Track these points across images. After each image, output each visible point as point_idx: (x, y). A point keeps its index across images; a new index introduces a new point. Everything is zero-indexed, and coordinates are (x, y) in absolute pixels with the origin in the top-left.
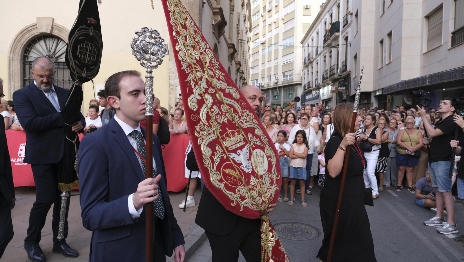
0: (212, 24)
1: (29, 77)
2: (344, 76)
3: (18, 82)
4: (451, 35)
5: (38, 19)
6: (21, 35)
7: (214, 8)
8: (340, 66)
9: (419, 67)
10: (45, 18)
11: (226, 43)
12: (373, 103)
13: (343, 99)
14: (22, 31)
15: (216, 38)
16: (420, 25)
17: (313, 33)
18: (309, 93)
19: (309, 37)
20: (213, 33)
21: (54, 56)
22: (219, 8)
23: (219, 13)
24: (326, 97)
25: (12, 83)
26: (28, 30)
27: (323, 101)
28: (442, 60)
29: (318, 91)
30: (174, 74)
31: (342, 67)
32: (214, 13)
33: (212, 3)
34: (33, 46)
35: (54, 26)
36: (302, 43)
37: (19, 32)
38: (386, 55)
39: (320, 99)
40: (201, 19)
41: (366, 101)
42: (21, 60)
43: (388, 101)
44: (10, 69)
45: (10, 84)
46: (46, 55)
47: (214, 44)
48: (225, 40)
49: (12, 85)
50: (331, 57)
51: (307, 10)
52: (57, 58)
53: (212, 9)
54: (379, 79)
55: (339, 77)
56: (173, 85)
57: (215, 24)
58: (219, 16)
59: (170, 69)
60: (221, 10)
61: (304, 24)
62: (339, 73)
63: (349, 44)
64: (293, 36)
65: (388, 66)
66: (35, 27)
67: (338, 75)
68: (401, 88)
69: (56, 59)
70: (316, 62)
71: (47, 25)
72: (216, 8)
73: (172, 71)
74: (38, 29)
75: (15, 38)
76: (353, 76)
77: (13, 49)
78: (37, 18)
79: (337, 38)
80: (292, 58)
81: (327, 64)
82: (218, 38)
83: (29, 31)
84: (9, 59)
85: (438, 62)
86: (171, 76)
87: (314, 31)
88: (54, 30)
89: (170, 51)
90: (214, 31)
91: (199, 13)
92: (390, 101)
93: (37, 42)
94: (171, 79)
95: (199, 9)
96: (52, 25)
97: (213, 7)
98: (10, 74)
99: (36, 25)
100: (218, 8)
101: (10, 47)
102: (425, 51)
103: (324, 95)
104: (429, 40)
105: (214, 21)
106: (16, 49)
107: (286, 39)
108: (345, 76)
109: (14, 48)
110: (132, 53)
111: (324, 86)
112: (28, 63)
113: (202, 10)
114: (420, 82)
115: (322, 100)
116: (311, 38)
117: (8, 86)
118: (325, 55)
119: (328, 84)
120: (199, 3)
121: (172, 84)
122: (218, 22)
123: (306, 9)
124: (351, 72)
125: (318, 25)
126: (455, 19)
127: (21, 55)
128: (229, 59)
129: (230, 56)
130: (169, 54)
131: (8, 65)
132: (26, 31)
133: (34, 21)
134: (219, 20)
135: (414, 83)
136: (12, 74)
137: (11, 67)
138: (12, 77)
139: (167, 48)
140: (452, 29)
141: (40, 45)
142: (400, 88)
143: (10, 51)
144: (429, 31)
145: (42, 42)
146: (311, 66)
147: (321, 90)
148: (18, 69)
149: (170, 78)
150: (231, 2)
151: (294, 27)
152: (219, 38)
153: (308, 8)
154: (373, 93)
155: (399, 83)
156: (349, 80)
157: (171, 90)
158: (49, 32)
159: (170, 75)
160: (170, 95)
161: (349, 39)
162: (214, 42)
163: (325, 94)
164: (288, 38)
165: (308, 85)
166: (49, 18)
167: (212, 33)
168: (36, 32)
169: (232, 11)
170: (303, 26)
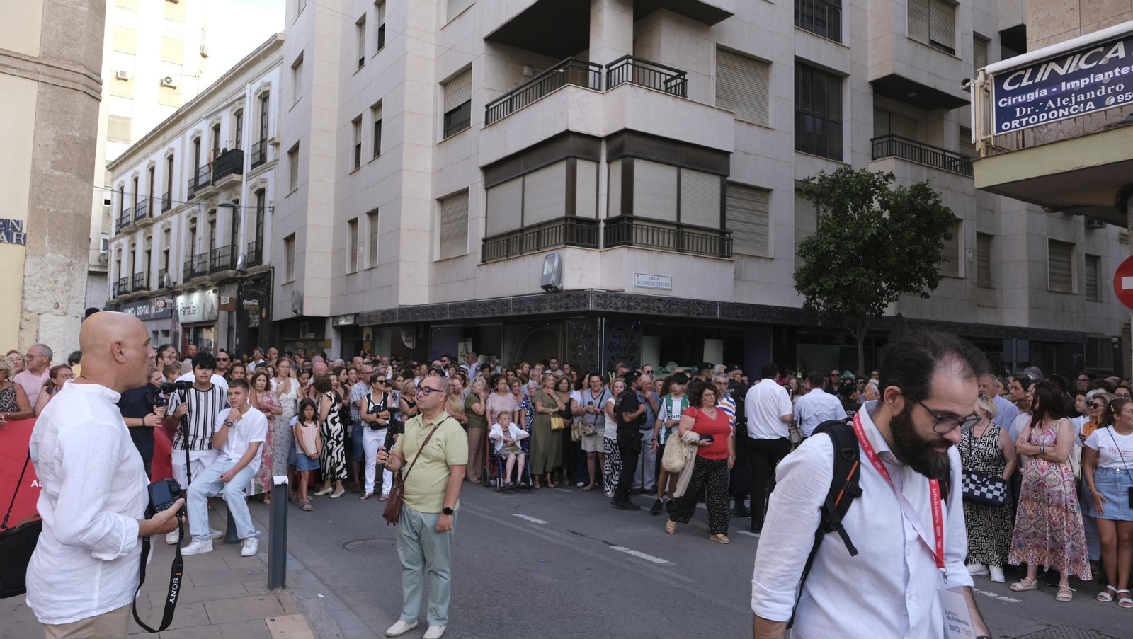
2: (253, 275)
4: (481, 243)
8: (243, 250)
9: (427, 284)
12: (331, 340)
13: (250, 326)
16: (428, 211)
17: (152, 152)
18: (137, 303)
19: (140, 161)
24: (196, 317)
27: (186, 327)
28: (467, 279)
29: (171, 301)
30: (37, 288)
31: (248, 254)
36: (113, 168)
38: (363, 250)
39: (177, 320)
41: (313, 334)
43: (364, 339)
50: (213, 223)
54: (346, 295)
55: (239, 276)
56: (30, 312)
59: (27, 275)
62: (241, 267)
63: (270, 207)
65: (368, 273)
67: (238, 270)
68: (399, 319)
70: (162, 227)
73: (31, 281)
76: (279, 278)
79: (234, 185)
81: (200, 239)
85: (461, 281)
86: (29, 292)
87: (157, 149)
89: (27, 237)
92: (371, 339)
94: (29, 297)
102: (437, 258)
103: (191, 312)
104: (443, 240)
108: (256, 275)
111: (190, 291)
114: (436, 313)
115: (182, 324)
116: (146, 162)
118: (195, 216)
119: (204, 288)
121: (29, 308)
123: (120, 79)
124: (273, 268)
125: (171, 138)
126: (486, 217)
130: (25, 243)
135: (425, 313)
139: (21, 229)
140: (482, 234)
142: (397, 318)
144: (442, 224)
146: (145, 235)
147: (181, 300)
149: (26, 296)
154: (331, 320)
155: (395, 309)
156: (269, 285)
157: (26, 321)
159: (26, 288)
160: (22, 334)
161: (269, 196)
163: (192, 309)
165: (133, 282)
170: (109, 121)
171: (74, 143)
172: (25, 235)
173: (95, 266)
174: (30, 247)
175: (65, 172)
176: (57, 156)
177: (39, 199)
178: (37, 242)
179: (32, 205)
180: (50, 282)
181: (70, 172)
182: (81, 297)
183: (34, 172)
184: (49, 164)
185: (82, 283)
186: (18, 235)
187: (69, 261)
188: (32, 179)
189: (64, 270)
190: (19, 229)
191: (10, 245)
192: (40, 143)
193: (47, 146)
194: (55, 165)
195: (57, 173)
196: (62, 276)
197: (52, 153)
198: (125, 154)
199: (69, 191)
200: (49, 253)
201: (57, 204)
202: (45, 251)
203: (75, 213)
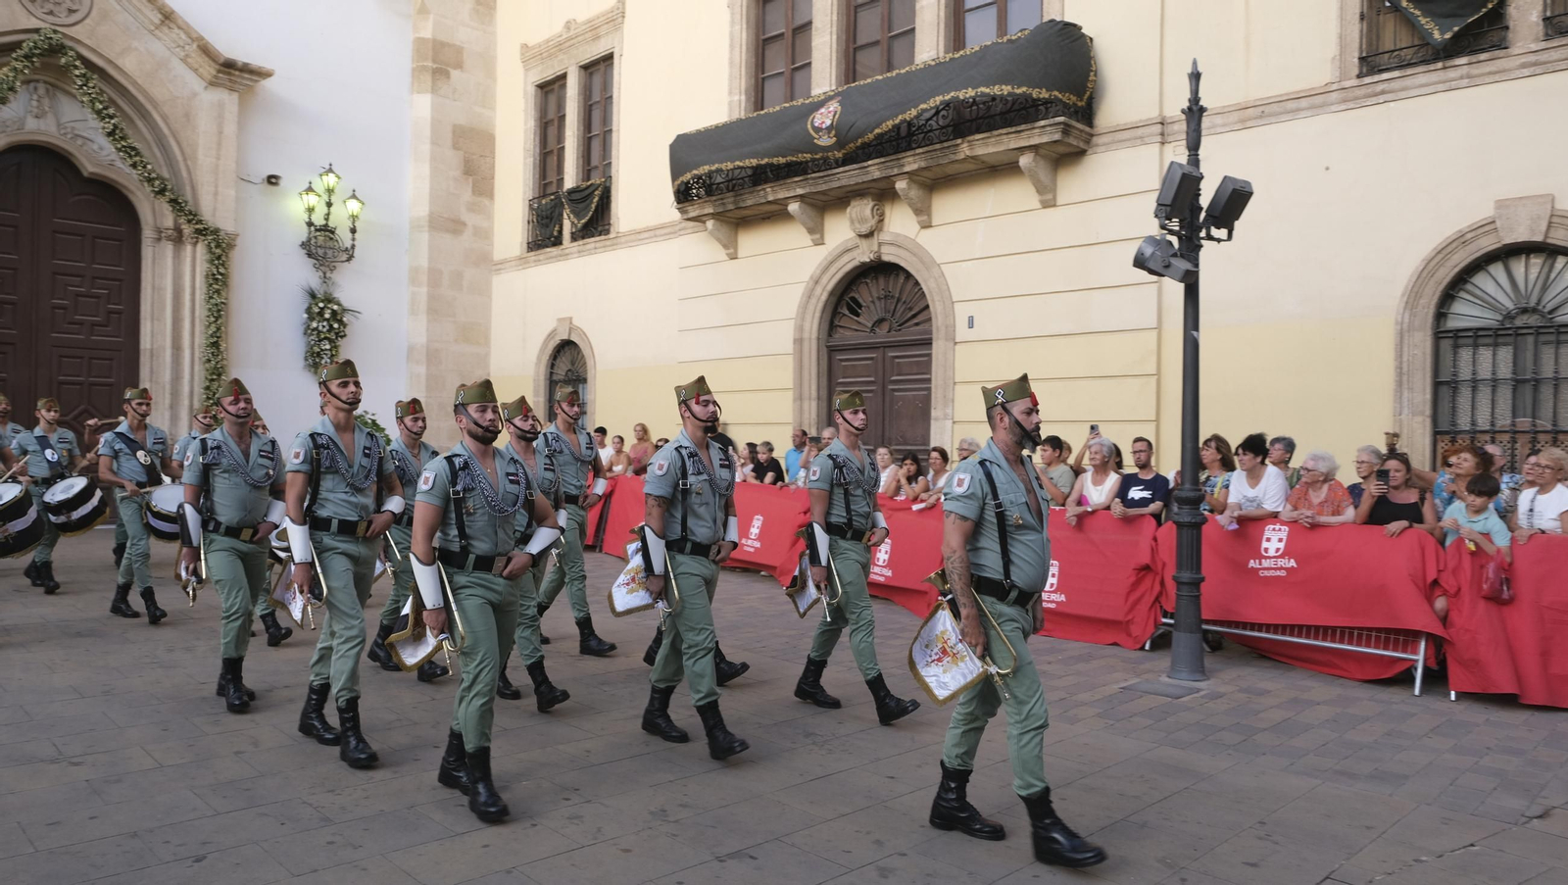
1: (1455, 375)
3: (1424, 390)
5: (1500, 204)
6: (1440, 256)
10: (1526, 198)
14: (1444, 245)
21: (1544, 307)
25: (1406, 394)
26: (1463, 240)
34: (1466, 281)
35: (1555, 220)
37: (1435, 249)
42: (1432, 329)
44: (1401, 356)
45: (1401, 397)
46: (1511, 307)
49: (1406, 400)
66: (1487, 228)
71: (1532, 219)
74: (1499, 234)
75: (1421, 268)
77: (1411, 300)
78: (1498, 201)
83: (1463, 244)
84: (1399, 327)
88: (1552, 229)
93: (1484, 270)
96: (1552, 216)
98: (1401, 368)
99: (1494, 222)
101: (1403, 295)
106: (1421, 297)
109: (1416, 296)
112: (1451, 335)
117: (1395, 402)
127: (1434, 313)
131: (1396, 345)
132: (1454, 245)
133: (1486, 211)
136: (1405, 366)
137: (1405, 349)
138: (1405, 378)
141: (1489, 274)
143: (1403, 305)
145: (1497, 270)
148: (1424, 353)
158: (1539, 238)
166: (1540, 196)
168: (1488, 244)
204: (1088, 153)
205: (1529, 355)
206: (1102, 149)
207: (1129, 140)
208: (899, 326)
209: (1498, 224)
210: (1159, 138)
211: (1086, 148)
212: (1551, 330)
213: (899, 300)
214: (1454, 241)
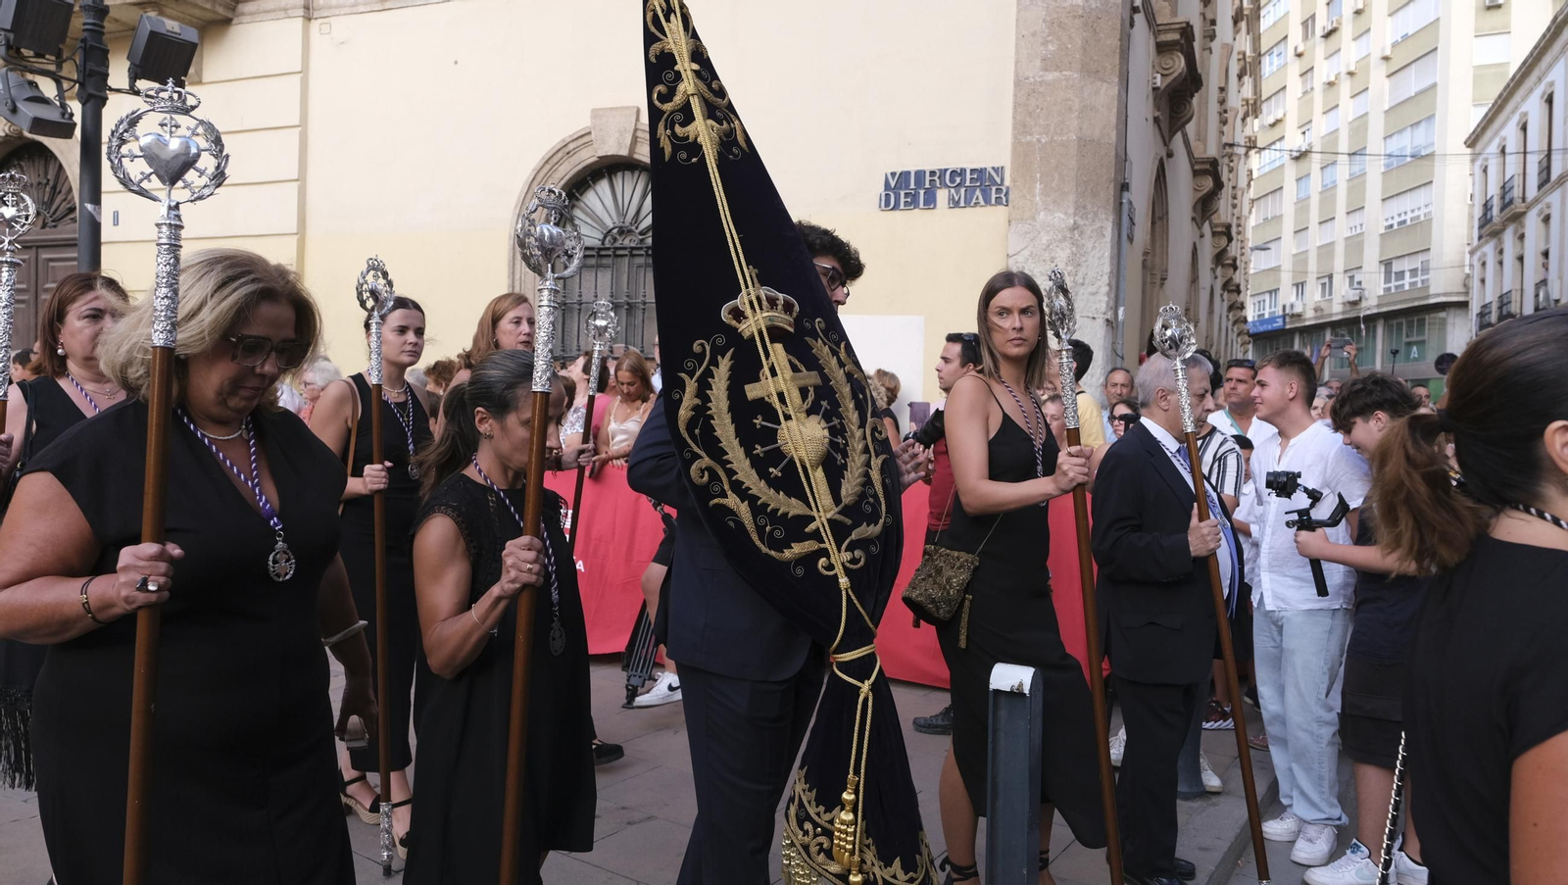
0: (1154, 89)
1: (565, 297)
5: (596, 114)
6: (548, 167)
7: (1161, 28)
10: (616, 108)
11: (1188, 155)
14: (550, 155)
15: (1163, 137)
17: (1524, 99)
19: (1508, 119)
20: (1156, 120)
21: (637, 228)
22: (1182, 28)
23: (1182, 45)
26: (567, 150)
32: (1162, 48)
33: (1155, 11)
34: (578, 199)
35: (639, 134)
36: (1472, 141)
37: (543, 158)
40: (1125, 68)
44: (513, 272)
46: (611, 226)
47: (1157, 162)
48: (1186, 147)
51: (1494, 13)
52: (644, 234)
53: (1156, 34)
57: (1162, 88)
58: (1180, 54)
59: (1011, 254)
60: (1187, 31)
61: (1477, 68)
64: (1431, 118)
66: (586, 139)
69: (641, 237)
70: (1539, 215)
71: (620, 132)
72: (1168, 27)
73: (1017, 262)
74: (595, 146)
75: (531, 178)
78: (594, 111)
80: (1426, 206)
82: (1167, 138)
83: (568, 153)
84: (512, 242)
87: (1531, 91)
88: (639, 145)
89: (1010, 192)
90: (1157, 114)
91: (1121, 46)
93: (589, 186)
95: (1121, 34)
96: (636, 130)
97: (1158, 25)
99: (590, 133)
100: (1177, 26)
101: (516, 207)
105: (1162, 75)
107: (1400, 132)
110: (880, 207)
113: (1129, 36)
116: (1516, 118)
120: (1120, 10)
122: (1175, 78)
123: (1489, 8)
125: (1550, 66)
128: (1195, 215)
129: (1199, 206)
130: (1007, 201)
132: (560, 155)
133: (583, 122)
134: (1180, 71)
137: (518, 266)
139: (1002, 180)
141: (597, 194)
145: (603, 186)
146: (1515, 232)
150: (1205, 6)
151: (1434, 86)
152: (1170, 140)
153: (1499, 6)
158: (624, 152)
162: (1157, 154)
164: (1409, 129)
165: (1500, 308)
166: (628, 108)
167: (1151, 120)
168: (587, 157)
169: (1208, 39)
170: (1475, 76)
171: (1075, 17)
172: (1008, 188)
173: (1458, 294)
174: (1014, 207)
175: (1061, 71)
176: (1051, 47)
177: (1024, 126)
178: (1024, 196)
179: (1015, 137)
180: (1044, 261)
181: (1070, 69)
182: (1100, 283)
183: (1018, 83)
184: (1038, 63)
185: (1099, 258)
186: (999, 191)
187: (1072, 221)
188: (1015, 95)
189: (1064, 238)
190: (998, 180)
191: (989, 208)
192: (1024, 32)
193: (1034, 34)
194: (1048, 64)
195: (1050, 76)
196: (1063, 249)
197: (1042, 44)
198: (1486, 114)
199: (1070, 103)
200: (1042, 213)
201: (1052, 128)
202: (1036, 210)
203: (1080, 139)
204: (235, 21)
205: (625, 278)
206: (246, 19)
207: (274, 11)
208: (53, 221)
209: (593, 134)
210: (301, 12)
211: (230, 16)
212: (642, 252)
213: (54, 188)
214: (559, 150)
